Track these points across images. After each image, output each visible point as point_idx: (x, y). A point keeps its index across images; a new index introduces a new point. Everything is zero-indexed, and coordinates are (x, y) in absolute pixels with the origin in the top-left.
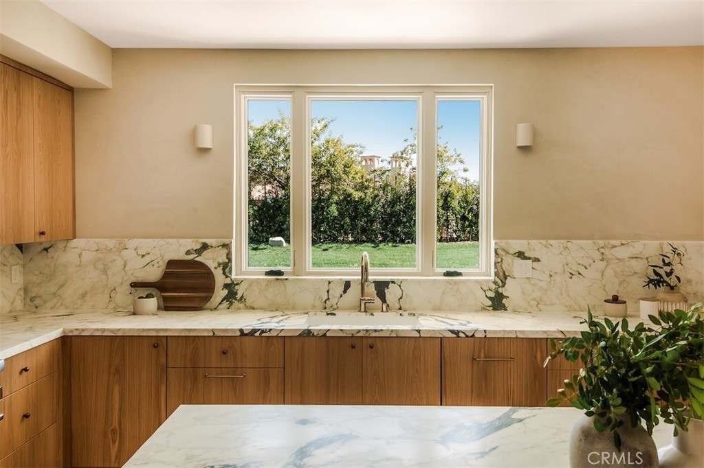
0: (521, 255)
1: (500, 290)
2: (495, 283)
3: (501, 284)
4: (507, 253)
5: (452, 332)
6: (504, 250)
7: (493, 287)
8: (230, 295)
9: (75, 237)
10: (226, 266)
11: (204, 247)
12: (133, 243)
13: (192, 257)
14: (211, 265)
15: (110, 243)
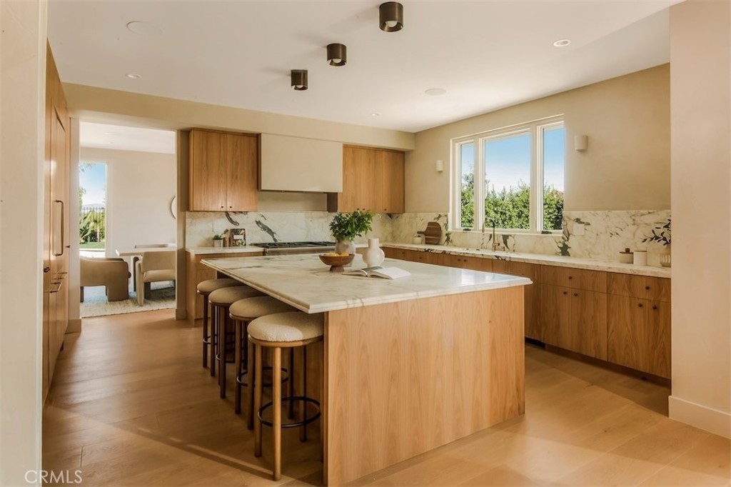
0: (578, 220)
1: (566, 243)
2: (563, 238)
3: (566, 239)
4: (570, 219)
5: (496, 256)
6: (568, 218)
7: (562, 240)
8: (448, 239)
9: (404, 212)
10: (446, 225)
11: (440, 216)
12: (419, 215)
13: (436, 221)
14: (441, 225)
15: (413, 214)
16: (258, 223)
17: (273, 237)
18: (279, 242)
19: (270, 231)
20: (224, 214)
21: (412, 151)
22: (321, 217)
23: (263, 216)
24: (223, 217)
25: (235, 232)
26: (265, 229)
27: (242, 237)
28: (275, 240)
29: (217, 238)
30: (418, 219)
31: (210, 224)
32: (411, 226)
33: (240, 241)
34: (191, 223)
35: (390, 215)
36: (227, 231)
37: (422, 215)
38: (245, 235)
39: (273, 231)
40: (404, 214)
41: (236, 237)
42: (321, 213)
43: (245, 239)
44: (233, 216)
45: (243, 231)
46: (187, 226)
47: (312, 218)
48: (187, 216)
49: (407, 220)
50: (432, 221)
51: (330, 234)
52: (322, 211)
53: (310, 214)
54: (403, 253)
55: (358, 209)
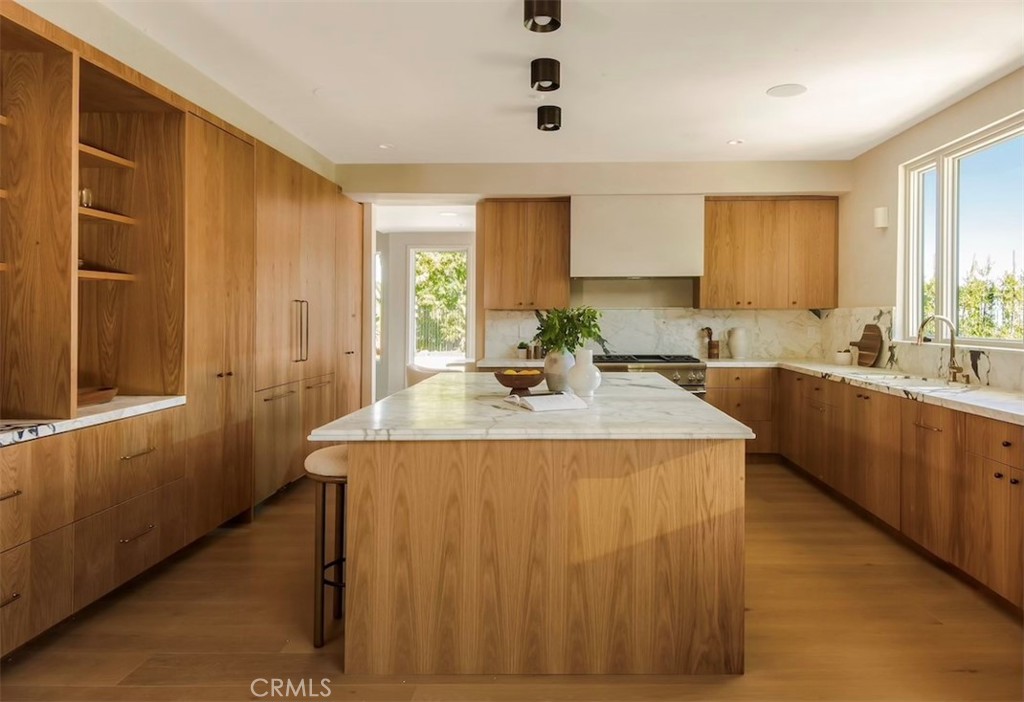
8: (892, 358)
9: (836, 306)
10: (890, 330)
11: (881, 313)
12: (855, 311)
13: (874, 323)
14: (883, 330)
15: (847, 311)
17: (603, 346)
18: (612, 353)
19: (598, 338)
20: (534, 313)
21: (847, 193)
22: (682, 317)
24: (531, 318)
28: (605, 350)
29: (522, 346)
30: (853, 319)
31: (516, 327)
32: (844, 332)
34: (491, 325)
35: (817, 313)
37: (858, 311)
39: (603, 339)
40: (836, 310)
42: (681, 311)
46: (487, 330)
47: (666, 318)
48: (486, 317)
49: (839, 319)
50: (871, 322)
51: (697, 343)
52: (684, 307)
53: (662, 312)
54: (799, 379)
55: (738, 303)
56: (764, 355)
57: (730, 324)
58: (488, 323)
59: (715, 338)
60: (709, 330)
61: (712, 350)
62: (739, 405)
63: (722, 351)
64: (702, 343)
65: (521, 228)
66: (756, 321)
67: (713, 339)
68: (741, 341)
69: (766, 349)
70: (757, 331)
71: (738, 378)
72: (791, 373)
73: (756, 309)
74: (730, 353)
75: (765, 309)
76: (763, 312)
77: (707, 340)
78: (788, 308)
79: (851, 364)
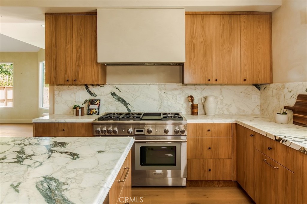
9: (272, 82)
12: (287, 85)
15: (280, 85)
16: (113, 94)
17: (127, 107)
18: (132, 112)
19: (124, 102)
20: (84, 87)
22: (176, 89)
23: (117, 88)
24: (83, 89)
25: (92, 102)
26: (119, 100)
27: (96, 107)
28: (128, 110)
30: (286, 90)
31: (73, 96)
32: (279, 99)
33: (94, 111)
34: (59, 94)
35: (257, 86)
36: (86, 101)
38: (99, 105)
39: (127, 102)
40: (272, 85)
41: (91, 107)
42: (175, 86)
43: (99, 109)
44: (91, 88)
45: (98, 102)
46: (55, 97)
47: (165, 90)
48: (55, 89)
49: (275, 91)
50: (303, 93)
51: (185, 105)
52: (177, 83)
53: (163, 86)
54: (252, 136)
55: (209, 80)
56: (226, 112)
57: (205, 94)
58: (56, 92)
59: (195, 102)
60: (192, 97)
61: (194, 110)
62: (209, 148)
63: (200, 110)
64: (188, 106)
65: (68, 32)
66: (221, 92)
67: (194, 103)
68: (211, 104)
69: (227, 109)
70: (222, 98)
71: (209, 130)
72: (246, 129)
73: (221, 85)
74: (205, 112)
75: (226, 85)
76: (225, 86)
77: (191, 103)
78: (241, 84)
79: (288, 123)
